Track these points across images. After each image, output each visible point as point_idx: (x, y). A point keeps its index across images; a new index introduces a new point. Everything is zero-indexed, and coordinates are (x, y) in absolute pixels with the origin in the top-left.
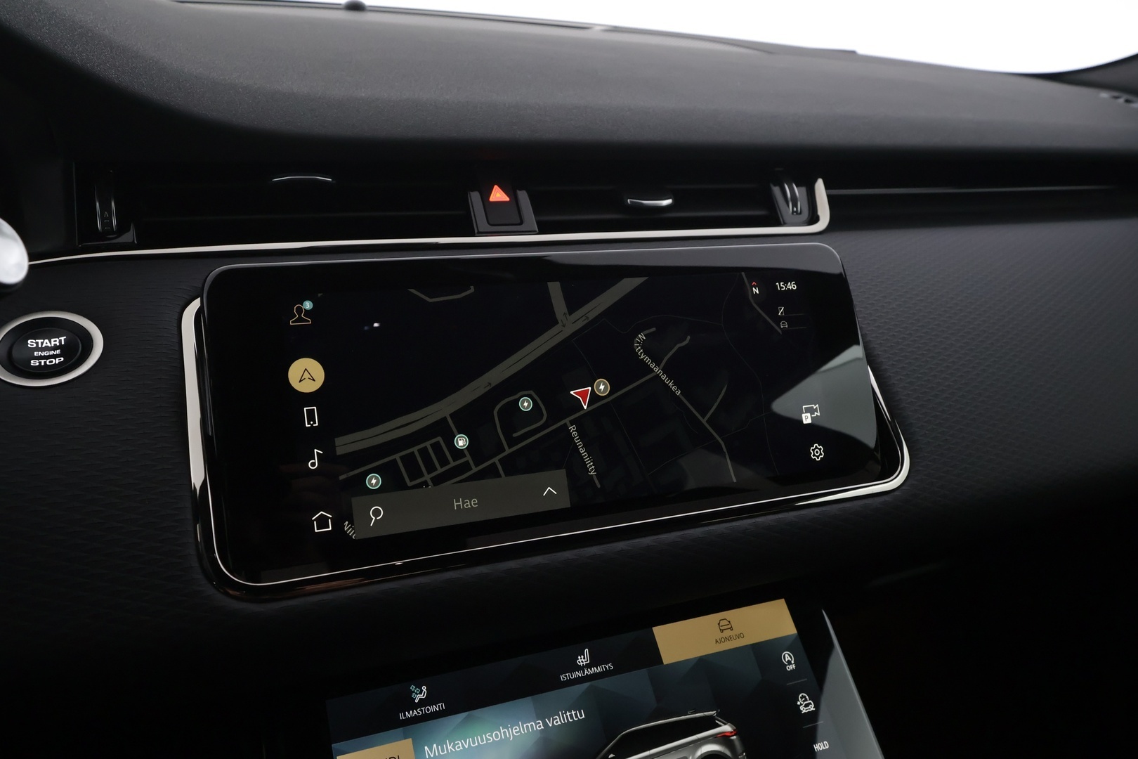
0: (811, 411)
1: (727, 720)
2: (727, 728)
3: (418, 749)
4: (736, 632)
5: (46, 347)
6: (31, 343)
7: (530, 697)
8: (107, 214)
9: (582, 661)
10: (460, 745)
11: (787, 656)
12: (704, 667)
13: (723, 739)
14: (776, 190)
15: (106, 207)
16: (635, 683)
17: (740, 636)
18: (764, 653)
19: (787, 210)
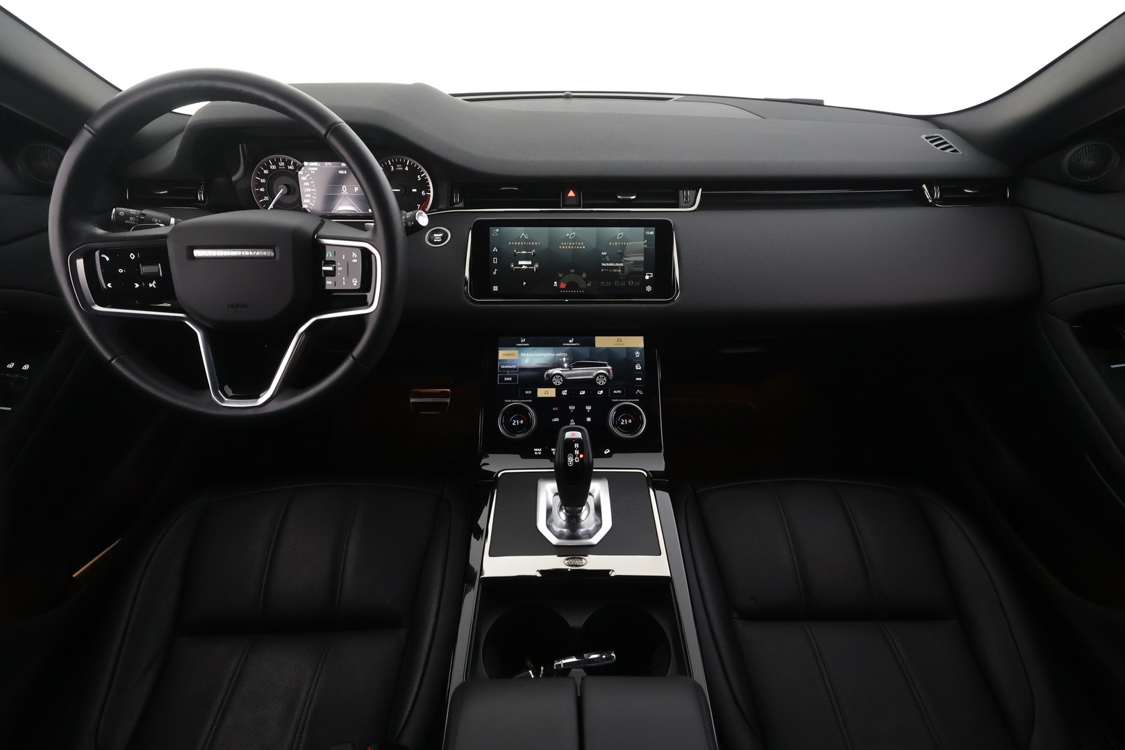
0: (650, 275)
1: (610, 365)
2: (610, 368)
3: (520, 353)
4: (623, 343)
5: (438, 237)
6: (435, 235)
7: (552, 348)
8: (457, 199)
9: (570, 341)
10: (531, 355)
11: (637, 353)
12: (608, 350)
13: (608, 370)
14: (681, 192)
15: (457, 197)
16: (585, 351)
17: (624, 344)
18: (630, 351)
19: (682, 200)
